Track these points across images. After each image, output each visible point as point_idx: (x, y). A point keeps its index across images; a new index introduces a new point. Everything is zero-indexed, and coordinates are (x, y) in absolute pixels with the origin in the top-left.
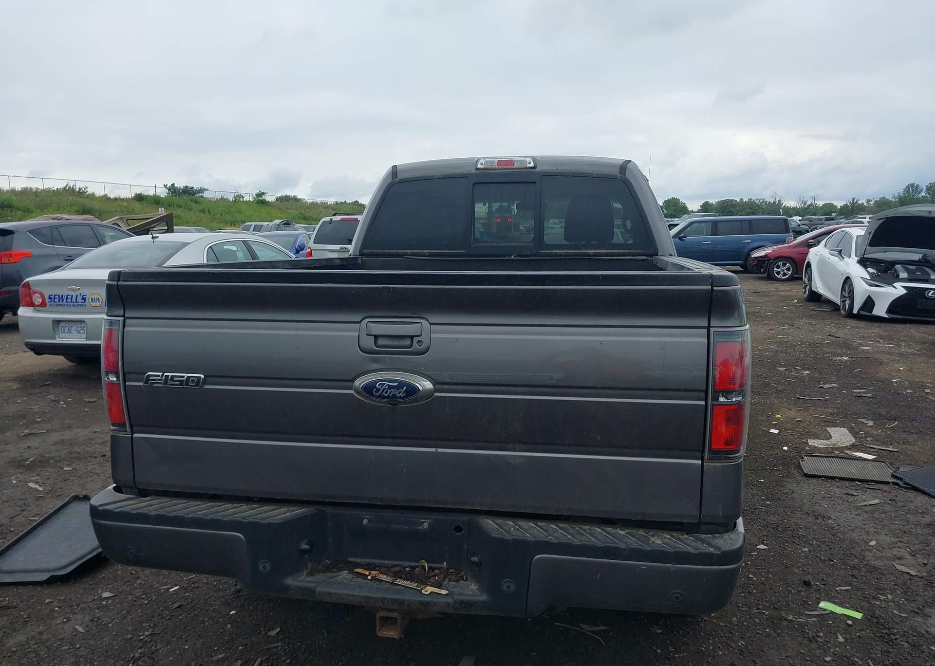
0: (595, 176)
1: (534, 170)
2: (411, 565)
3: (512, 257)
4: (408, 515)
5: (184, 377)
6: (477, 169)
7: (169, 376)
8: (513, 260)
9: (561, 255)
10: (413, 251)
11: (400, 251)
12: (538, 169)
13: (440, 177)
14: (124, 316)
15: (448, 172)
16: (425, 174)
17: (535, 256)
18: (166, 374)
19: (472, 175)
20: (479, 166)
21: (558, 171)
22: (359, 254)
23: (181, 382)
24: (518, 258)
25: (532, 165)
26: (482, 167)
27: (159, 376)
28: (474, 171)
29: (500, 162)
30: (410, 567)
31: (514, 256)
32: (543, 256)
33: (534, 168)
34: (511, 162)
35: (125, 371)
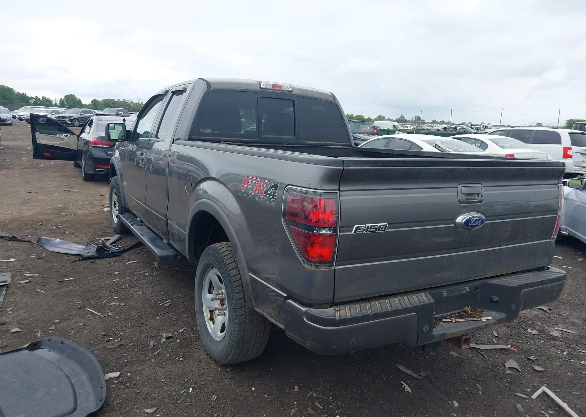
0: (323, 100)
1: (292, 93)
2: (458, 312)
3: (285, 144)
4: (460, 287)
5: (377, 226)
6: (261, 88)
7: (369, 226)
8: (285, 146)
9: (309, 145)
10: (226, 138)
11: (217, 138)
12: (294, 92)
13: (240, 90)
14: (339, 190)
15: (243, 88)
16: (229, 87)
17: (296, 144)
18: (367, 225)
19: (258, 91)
20: (262, 86)
21: (304, 95)
22: (188, 139)
23: (376, 229)
24: (287, 145)
25: (290, 89)
26: (264, 87)
27: (363, 226)
28: (258, 89)
29: (274, 86)
30: (458, 313)
31: (286, 144)
32: (300, 145)
33: (291, 91)
34: (280, 86)
35: (341, 226)
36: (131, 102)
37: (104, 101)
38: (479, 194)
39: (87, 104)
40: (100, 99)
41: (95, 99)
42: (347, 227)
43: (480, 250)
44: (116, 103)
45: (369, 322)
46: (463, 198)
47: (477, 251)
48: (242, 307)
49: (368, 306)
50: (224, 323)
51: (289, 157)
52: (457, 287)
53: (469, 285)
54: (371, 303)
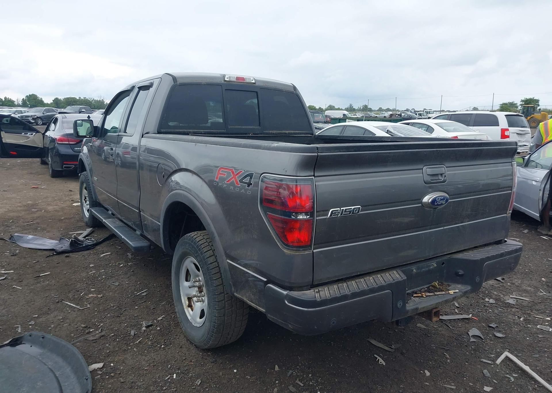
0: (284, 91)
1: (254, 85)
2: (427, 286)
3: (251, 135)
4: (427, 263)
5: (351, 209)
6: (225, 81)
7: (344, 209)
8: (251, 136)
9: (274, 134)
10: (194, 130)
11: (186, 130)
12: (257, 84)
13: (205, 84)
14: (314, 176)
15: (211, 81)
16: (195, 81)
17: (261, 134)
18: (342, 209)
19: (223, 84)
20: (226, 79)
21: (266, 86)
22: (157, 132)
23: (350, 212)
24: (253, 135)
25: (254, 82)
26: (228, 80)
27: (338, 210)
28: (223, 82)
29: (238, 78)
30: (427, 287)
31: (251, 134)
32: (265, 134)
33: (254, 83)
34: (243, 79)
35: (317, 210)
36: (92, 100)
37: (66, 100)
38: (443, 175)
39: (49, 103)
40: (61, 97)
41: (57, 98)
42: (323, 211)
43: (445, 228)
44: (78, 101)
45: (348, 301)
46: (428, 178)
47: (442, 228)
48: (221, 293)
49: (345, 286)
50: (203, 309)
51: (263, 145)
52: (424, 263)
53: (436, 261)
54: (348, 283)
